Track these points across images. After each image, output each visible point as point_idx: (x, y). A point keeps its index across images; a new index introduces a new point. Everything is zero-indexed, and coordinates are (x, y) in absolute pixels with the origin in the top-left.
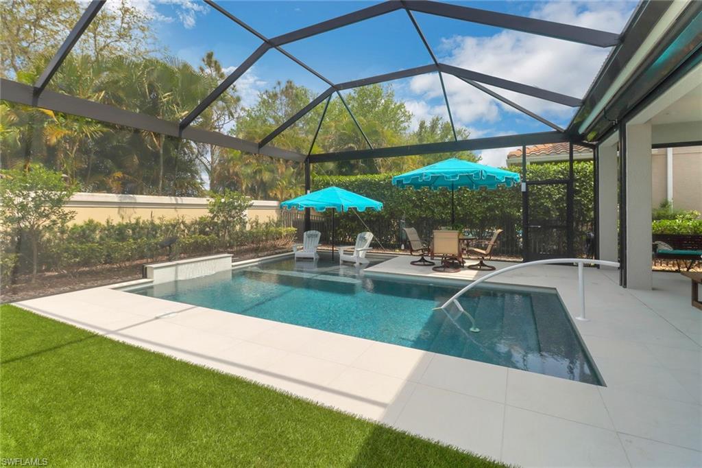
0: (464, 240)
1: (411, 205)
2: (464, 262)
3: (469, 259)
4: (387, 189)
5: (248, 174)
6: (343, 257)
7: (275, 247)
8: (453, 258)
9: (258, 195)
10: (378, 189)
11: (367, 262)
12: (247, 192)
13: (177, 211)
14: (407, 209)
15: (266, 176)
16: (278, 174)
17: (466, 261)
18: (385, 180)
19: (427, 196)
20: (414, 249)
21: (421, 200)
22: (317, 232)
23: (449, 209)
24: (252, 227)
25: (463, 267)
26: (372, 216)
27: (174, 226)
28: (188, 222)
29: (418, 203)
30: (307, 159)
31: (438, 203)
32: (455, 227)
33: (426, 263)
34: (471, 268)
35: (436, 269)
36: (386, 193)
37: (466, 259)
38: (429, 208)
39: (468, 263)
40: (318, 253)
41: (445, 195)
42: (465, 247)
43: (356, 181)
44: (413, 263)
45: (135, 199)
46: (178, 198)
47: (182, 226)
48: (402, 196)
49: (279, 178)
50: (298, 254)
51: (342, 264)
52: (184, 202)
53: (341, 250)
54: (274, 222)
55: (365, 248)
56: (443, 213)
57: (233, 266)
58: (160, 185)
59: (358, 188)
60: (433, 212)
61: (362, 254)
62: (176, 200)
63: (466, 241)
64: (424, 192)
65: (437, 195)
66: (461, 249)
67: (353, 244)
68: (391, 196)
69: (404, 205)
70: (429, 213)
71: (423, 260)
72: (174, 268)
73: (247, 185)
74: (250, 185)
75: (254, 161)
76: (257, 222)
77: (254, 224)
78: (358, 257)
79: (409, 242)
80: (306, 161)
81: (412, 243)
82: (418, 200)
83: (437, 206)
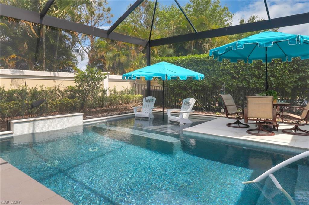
0: (277, 105)
1: (230, 77)
2: (277, 126)
3: (283, 122)
4: (210, 65)
5: (110, 57)
6: (170, 117)
7: (126, 108)
8: (267, 122)
9: (117, 72)
10: (203, 65)
11: (190, 122)
12: (109, 70)
13: (55, 82)
14: (227, 80)
15: (123, 59)
16: (131, 57)
17: (279, 124)
18: (208, 58)
19: (243, 70)
20: (229, 112)
21: (238, 73)
22: (154, 98)
23: (263, 80)
24: (111, 94)
25: (277, 130)
26: (198, 86)
27: (52, 92)
28: (62, 89)
29: (235, 75)
30: (148, 43)
31: (253, 75)
32: (269, 94)
33: (241, 125)
34: (285, 131)
35: (250, 132)
36: (209, 68)
37: (280, 122)
38: (246, 80)
39: (282, 127)
40: (154, 114)
41: (259, 69)
42: (279, 112)
43: (186, 59)
44: (229, 125)
45: (23, 73)
46: (56, 73)
47: (57, 92)
48: (222, 70)
49: (132, 60)
50: (137, 114)
51: (170, 124)
52: (60, 76)
53: (169, 112)
54: (128, 91)
55: (188, 110)
56: (257, 83)
57: (84, 122)
58: (44, 64)
59: (187, 65)
60: (249, 82)
61: (185, 116)
62: (54, 74)
63: (279, 107)
64: (241, 66)
65: (252, 68)
66: (275, 114)
67: (180, 107)
68: (214, 70)
69: (224, 77)
70: (245, 84)
71: (238, 122)
73: (109, 65)
74: (111, 65)
75: (115, 49)
76: (115, 91)
77: (112, 92)
78: (182, 118)
79: (225, 106)
80: (147, 45)
81: (228, 107)
82: (236, 72)
83: (252, 78)
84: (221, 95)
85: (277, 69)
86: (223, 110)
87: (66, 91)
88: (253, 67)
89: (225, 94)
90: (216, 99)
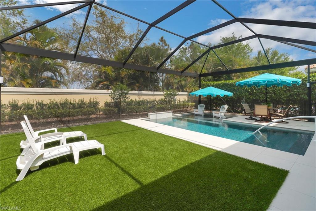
1: (248, 94)
5: (176, 82)
6: (214, 115)
7: (187, 110)
9: (180, 90)
10: (231, 87)
11: (225, 117)
12: (176, 89)
13: (154, 96)
14: (246, 96)
15: (183, 83)
16: (188, 82)
18: (235, 83)
19: (256, 90)
20: (247, 113)
22: (204, 105)
24: (178, 102)
25: (272, 121)
26: (229, 99)
27: (153, 102)
29: (251, 93)
30: (199, 75)
33: (252, 119)
36: (235, 88)
37: (274, 118)
38: (258, 95)
40: (204, 113)
41: (266, 89)
43: (221, 83)
44: (246, 119)
47: (155, 102)
48: (244, 90)
50: (196, 113)
51: (214, 118)
52: (156, 93)
53: (214, 112)
54: (186, 101)
55: (224, 111)
56: (264, 97)
57: (173, 116)
58: (149, 88)
59: (222, 87)
60: (259, 97)
61: (222, 114)
62: (153, 93)
64: (255, 88)
67: (219, 110)
68: (238, 90)
69: (244, 94)
70: (257, 97)
71: (251, 117)
72: (155, 115)
74: (177, 87)
75: (178, 77)
76: (180, 101)
77: (179, 101)
78: (221, 115)
79: (244, 109)
80: (199, 76)
81: (246, 110)
82: (252, 91)
83: (262, 94)
84: (242, 104)
85: (276, 90)
86: (243, 112)
87: (158, 101)
88: (262, 88)
89: (245, 103)
90: (240, 106)
